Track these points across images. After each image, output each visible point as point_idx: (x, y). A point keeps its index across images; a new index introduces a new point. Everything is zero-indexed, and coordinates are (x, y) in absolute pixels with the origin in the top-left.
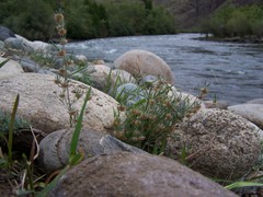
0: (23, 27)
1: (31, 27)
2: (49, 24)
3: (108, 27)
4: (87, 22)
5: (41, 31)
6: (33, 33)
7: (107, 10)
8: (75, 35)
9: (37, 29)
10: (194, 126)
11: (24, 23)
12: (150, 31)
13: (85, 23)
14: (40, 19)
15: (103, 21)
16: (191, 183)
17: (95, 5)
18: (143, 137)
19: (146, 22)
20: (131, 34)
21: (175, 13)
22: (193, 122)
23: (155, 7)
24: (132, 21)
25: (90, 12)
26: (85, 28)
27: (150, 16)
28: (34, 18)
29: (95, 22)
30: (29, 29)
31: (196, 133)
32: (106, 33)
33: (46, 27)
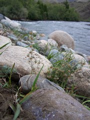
0: (8, 12)
1: (12, 13)
2: (21, 12)
3: (47, 16)
4: (38, 13)
5: (17, 15)
6: (13, 16)
7: (48, 8)
8: (32, 18)
9: (15, 14)
10: (79, 74)
11: (9, 11)
12: (66, 19)
13: (37, 13)
14: (17, 9)
15: (45, 13)
16: (72, 104)
17: (42, 5)
18: (58, 78)
19: (65, 14)
20: (58, 20)
21: (80, 12)
22: (79, 72)
23: (70, 8)
24: (59, 14)
25: (40, 8)
26: (37, 15)
27: (68, 12)
28: (14, 8)
29: (42, 13)
30: (11, 13)
31: (80, 77)
32: (46, 18)
33: (19, 13)
